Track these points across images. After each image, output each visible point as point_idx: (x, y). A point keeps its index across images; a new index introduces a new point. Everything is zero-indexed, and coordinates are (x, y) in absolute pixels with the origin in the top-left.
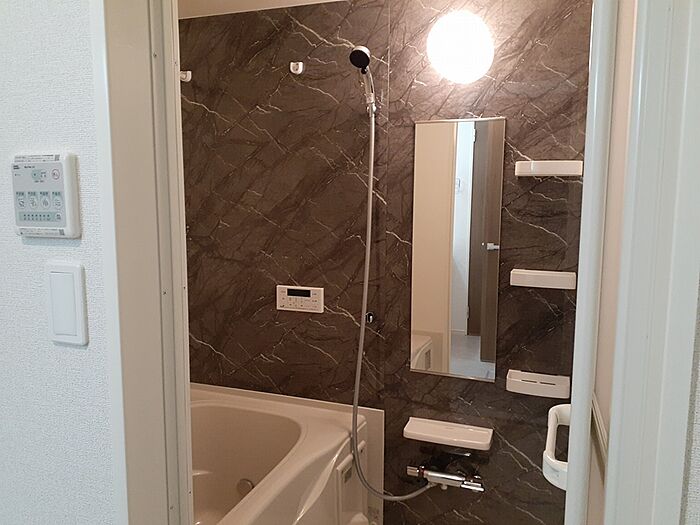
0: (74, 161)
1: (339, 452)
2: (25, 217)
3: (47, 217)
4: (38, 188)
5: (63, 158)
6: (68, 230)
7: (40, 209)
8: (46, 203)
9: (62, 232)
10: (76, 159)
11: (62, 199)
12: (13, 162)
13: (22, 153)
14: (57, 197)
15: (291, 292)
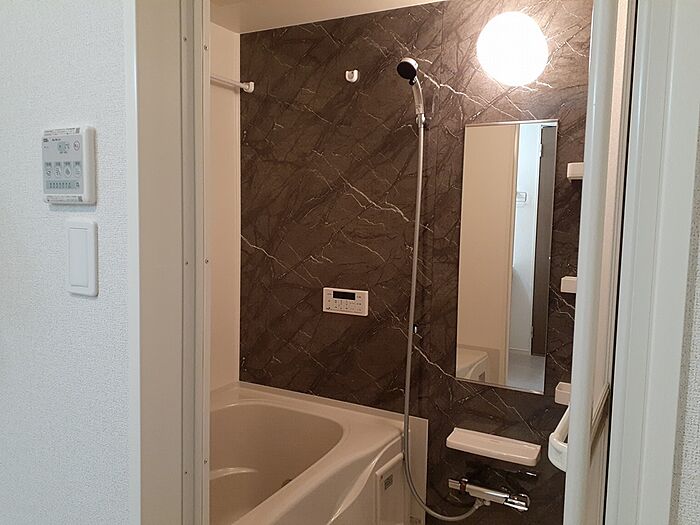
0: (93, 135)
1: (379, 456)
2: (51, 186)
3: (68, 185)
4: (63, 159)
5: (83, 131)
6: (85, 197)
7: (64, 178)
8: (68, 172)
9: (80, 199)
10: (95, 132)
11: (81, 167)
12: (42, 135)
13: (50, 129)
14: (77, 167)
15: (336, 295)
